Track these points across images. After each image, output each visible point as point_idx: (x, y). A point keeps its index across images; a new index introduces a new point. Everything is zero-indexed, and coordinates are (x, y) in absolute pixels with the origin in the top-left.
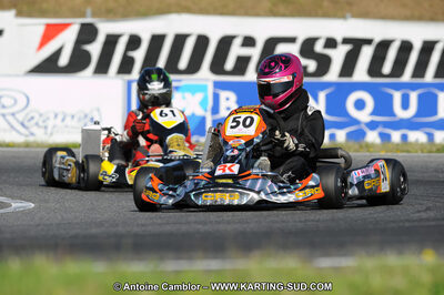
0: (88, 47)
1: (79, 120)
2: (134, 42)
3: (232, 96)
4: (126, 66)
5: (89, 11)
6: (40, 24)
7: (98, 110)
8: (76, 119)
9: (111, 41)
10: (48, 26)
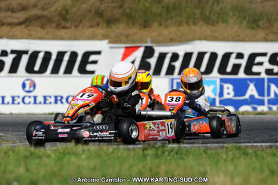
0: (149, 60)
2: (175, 57)
3: (231, 87)
4: (171, 71)
9: (162, 56)
10: (127, 48)
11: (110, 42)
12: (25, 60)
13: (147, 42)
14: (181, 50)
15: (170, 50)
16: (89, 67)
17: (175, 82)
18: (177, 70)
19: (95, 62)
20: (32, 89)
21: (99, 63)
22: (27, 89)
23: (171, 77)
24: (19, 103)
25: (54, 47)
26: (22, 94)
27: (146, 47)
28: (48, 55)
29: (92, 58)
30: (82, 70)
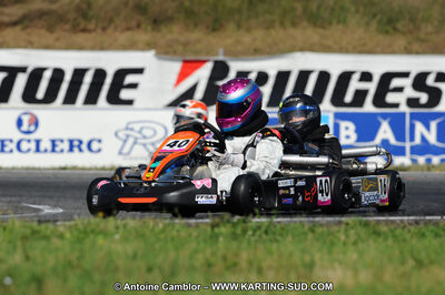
20: (32, 128)
22: (25, 127)
24: (11, 151)
26: (17, 136)
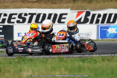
0: (88, 17)
1: (86, 35)
2: (99, 16)
4: (97, 22)
5: (88, 8)
6: (76, 12)
7: (91, 32)
8: (85, 35)
9: (94, 16)
10: (78, 12)
11: (71, 10)
12: (35, 17)
13: (87, 9)
14: (102, 12)
15: (97, 12)
16: (62, 20)
17: (99, 26)
18: (100, 22)
19: (65, 18)
21: (67, 18)
23: (98, 24)
25: (47, 11)
27: (87, 12)
28: (45, 15)
29: (64, 16)
30: (59, 22)
